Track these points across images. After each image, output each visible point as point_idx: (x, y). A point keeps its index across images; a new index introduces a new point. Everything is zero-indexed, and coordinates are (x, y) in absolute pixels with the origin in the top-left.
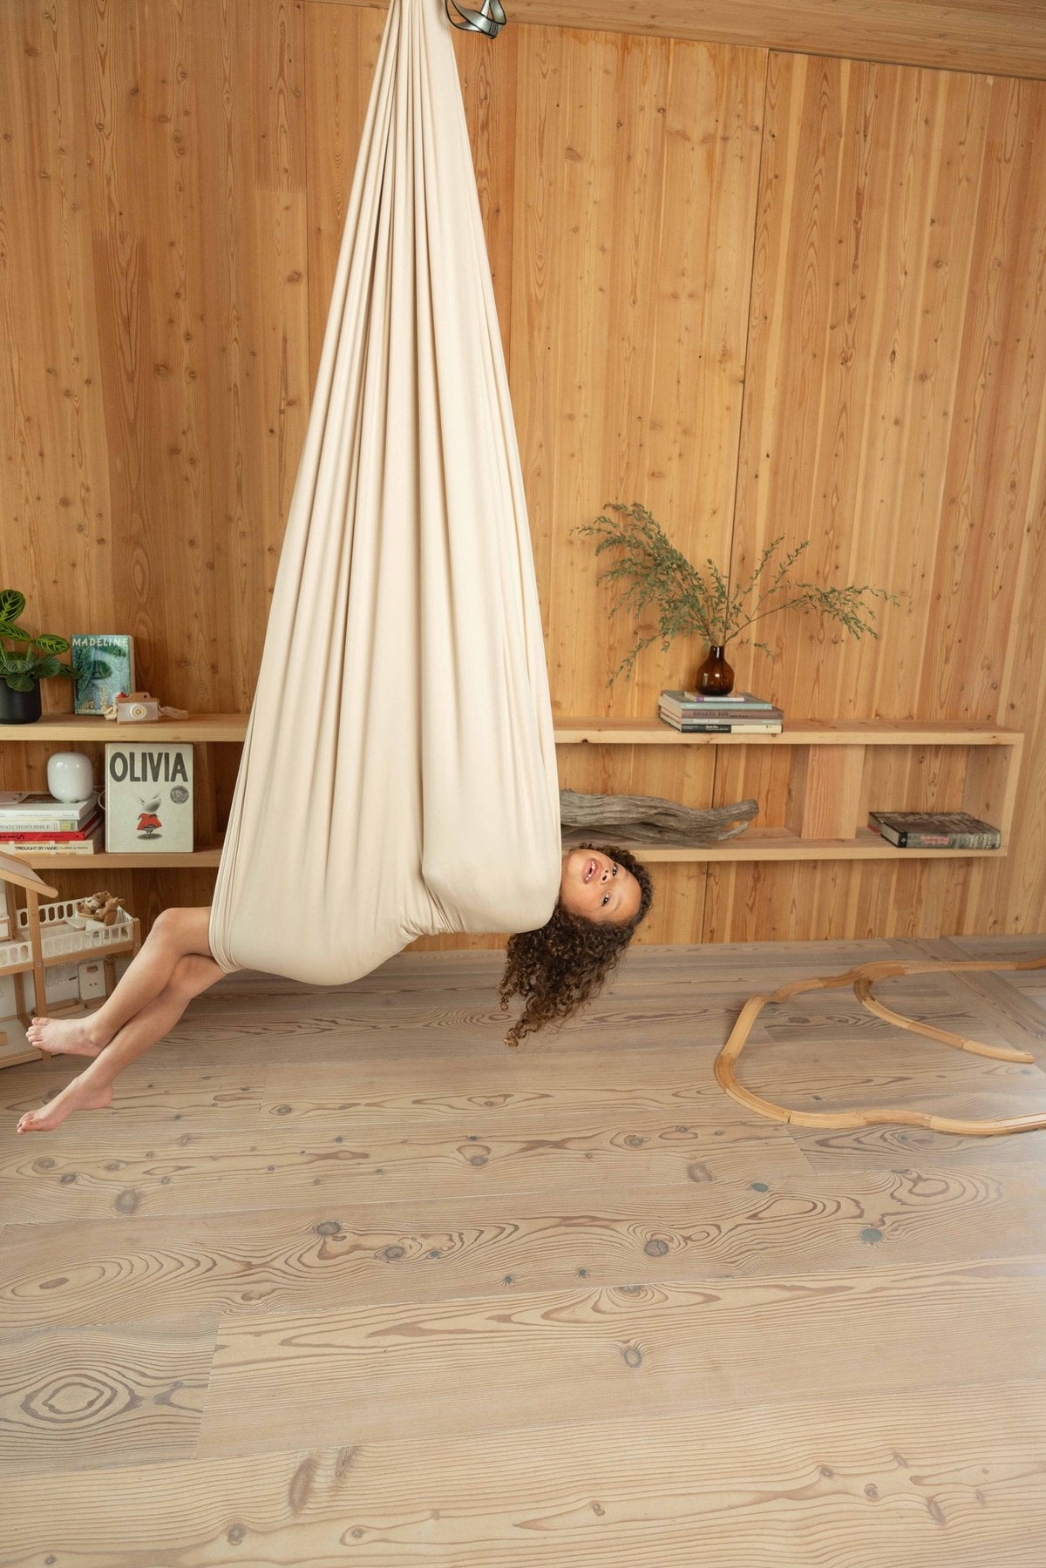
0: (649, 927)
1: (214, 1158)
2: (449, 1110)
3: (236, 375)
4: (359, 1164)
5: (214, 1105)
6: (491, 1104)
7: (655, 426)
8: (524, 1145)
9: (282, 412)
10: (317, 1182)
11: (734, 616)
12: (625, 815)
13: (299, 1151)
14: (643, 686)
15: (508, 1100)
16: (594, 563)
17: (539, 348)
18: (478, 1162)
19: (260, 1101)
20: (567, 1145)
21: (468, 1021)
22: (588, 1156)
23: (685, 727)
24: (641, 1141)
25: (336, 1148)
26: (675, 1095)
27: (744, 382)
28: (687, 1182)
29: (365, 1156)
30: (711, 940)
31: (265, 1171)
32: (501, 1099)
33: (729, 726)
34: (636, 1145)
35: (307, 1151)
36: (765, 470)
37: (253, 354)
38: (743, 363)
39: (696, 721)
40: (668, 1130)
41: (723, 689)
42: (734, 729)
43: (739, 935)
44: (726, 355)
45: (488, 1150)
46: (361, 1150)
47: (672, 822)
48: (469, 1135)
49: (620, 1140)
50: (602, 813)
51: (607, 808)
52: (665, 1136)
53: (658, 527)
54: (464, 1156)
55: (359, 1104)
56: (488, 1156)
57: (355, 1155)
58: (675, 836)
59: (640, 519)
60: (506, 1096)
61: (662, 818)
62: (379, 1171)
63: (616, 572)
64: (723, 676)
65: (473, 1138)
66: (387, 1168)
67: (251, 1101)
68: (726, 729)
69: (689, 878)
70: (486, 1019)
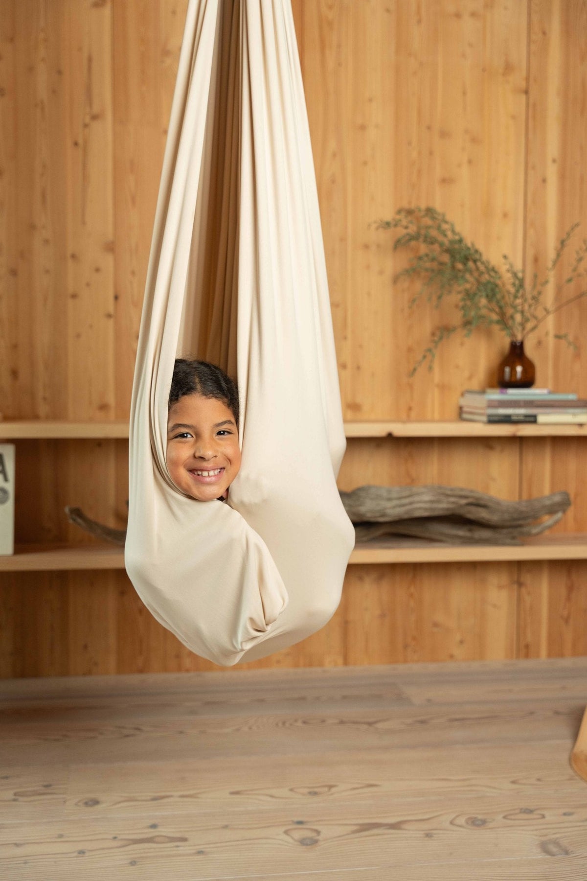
0: (461, 642)
1: (17, 845)
2: (269, 799)
3: (42, 92)
4: (177, 846)
5: (15, 800)
6: (315, 794)
7: (444, 134)
8: (355, 828)
9: (86, 126)
10: (133, 863)
11: (533, 308)
12: (435, 505)
13: (111, 837)
14: (443, 388)
15: (333, 790)
16: (390, 264)
17: (331, 64)
18: (309, 843)
19: (64, 796)
20: (404, 826)
21: (280, 725)
22: (428, 835)
23: (492, 418)
24: (484, 822)
25: (152, 833)
26: (514, 782)
27: (526, 92)
28: (541, 856)
29: (184, 840)
30: (527, 656)
31: (75, 854)
32: (326, 789)
33: (535, 417)
34: (478, 826)
35: (120, 837)
36: (552, 173)
37: (60, 72)
38: (524, 73)
39: (503, 411)
40: (512, 812)
41: (527, 382)
42: (541, 419)
43: (556, 650)
44: (508, 68)
45: (318, 832)
46: (178, 835)
47: (483, 514)
48: (296, 819)
49: (462, 821)
50: (411, 503)
51: (416, 499)
52: (509, 817)
53: (452, 225)
54: (293, 838)
55: (171, 796)
56: (318, 838)
57: (172, 839)
58: (485, 534)
59: (434, 218)
60: (330, 787)
61: (473, 509)
62: (200, 852)
63: (412, 272)
64: (524, 371)
65: (300, 823)
66: (208, 850)
67: (55, 796)
68: (532, 420)
69: (500, 587)
70: (299, 724)
